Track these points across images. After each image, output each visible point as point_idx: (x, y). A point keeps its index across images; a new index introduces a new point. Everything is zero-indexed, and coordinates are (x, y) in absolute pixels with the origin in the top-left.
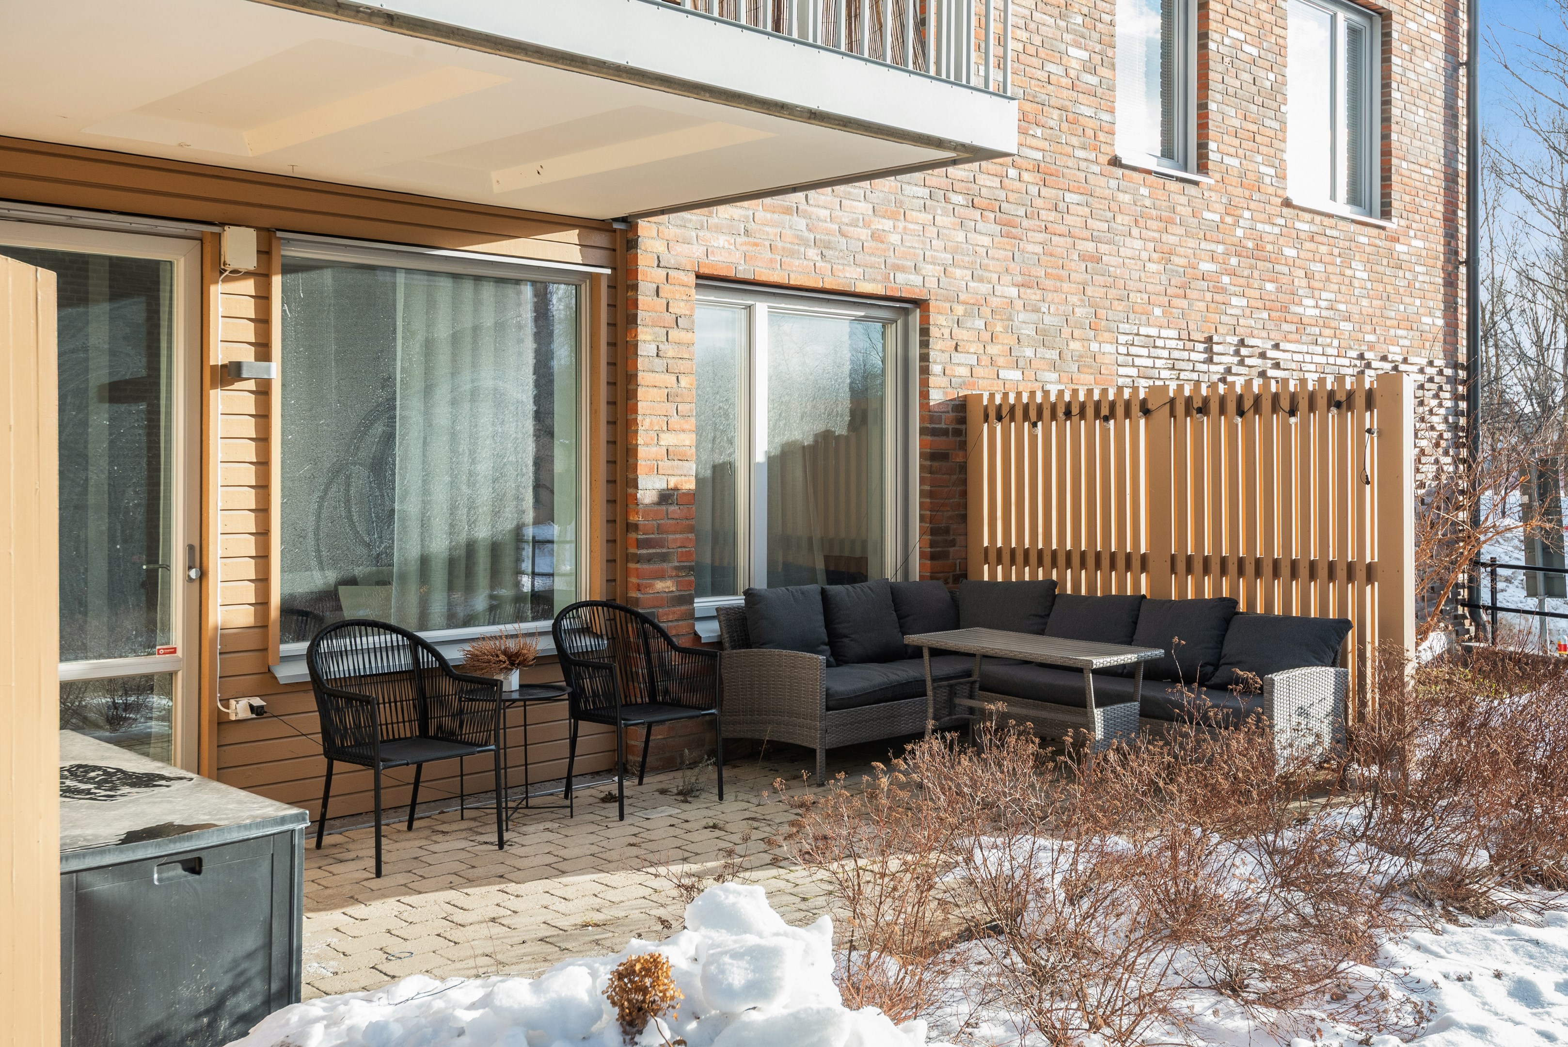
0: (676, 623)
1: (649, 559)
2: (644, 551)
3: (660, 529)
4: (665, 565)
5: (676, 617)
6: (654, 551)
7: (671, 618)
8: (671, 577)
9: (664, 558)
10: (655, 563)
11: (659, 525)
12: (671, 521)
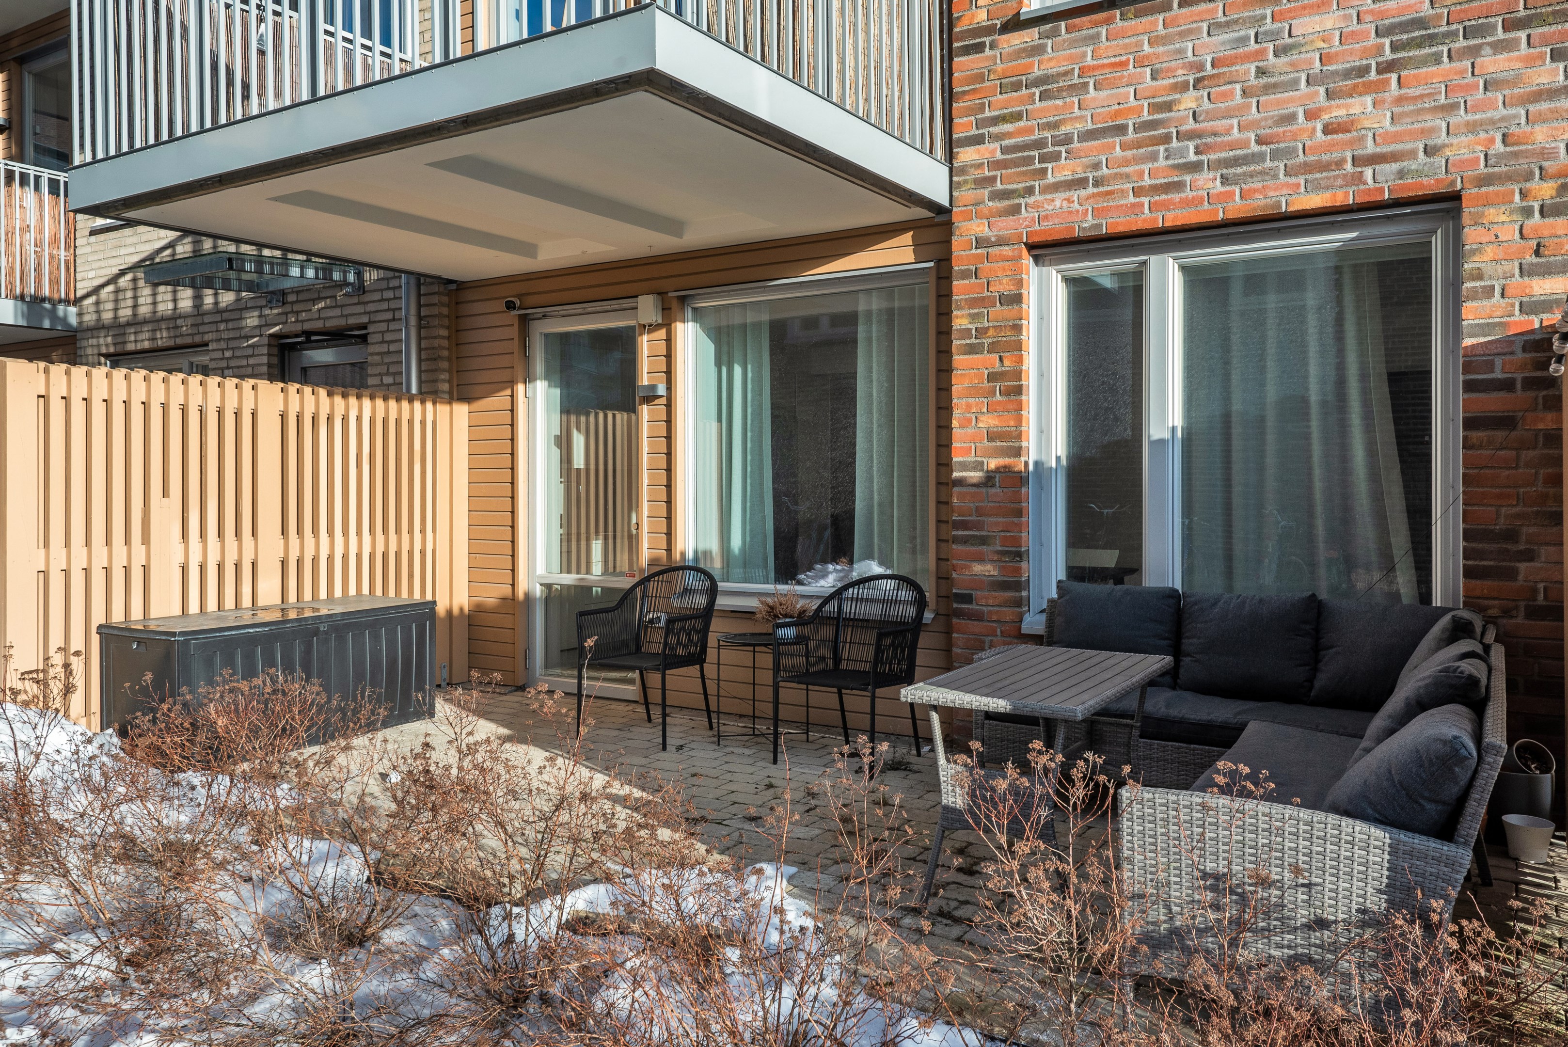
0: (998, 609)
1: (965, 541)
2: (960, 533)
3: (979, 511)
4: (984, 548)
5: (997, 602)
6: (971, 533)
7: (991, 602)
8: (992, 561)
9: (983, 541)
10: (972, 544)
11: (977, 507)
12: (992, 504)
